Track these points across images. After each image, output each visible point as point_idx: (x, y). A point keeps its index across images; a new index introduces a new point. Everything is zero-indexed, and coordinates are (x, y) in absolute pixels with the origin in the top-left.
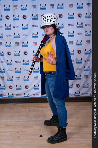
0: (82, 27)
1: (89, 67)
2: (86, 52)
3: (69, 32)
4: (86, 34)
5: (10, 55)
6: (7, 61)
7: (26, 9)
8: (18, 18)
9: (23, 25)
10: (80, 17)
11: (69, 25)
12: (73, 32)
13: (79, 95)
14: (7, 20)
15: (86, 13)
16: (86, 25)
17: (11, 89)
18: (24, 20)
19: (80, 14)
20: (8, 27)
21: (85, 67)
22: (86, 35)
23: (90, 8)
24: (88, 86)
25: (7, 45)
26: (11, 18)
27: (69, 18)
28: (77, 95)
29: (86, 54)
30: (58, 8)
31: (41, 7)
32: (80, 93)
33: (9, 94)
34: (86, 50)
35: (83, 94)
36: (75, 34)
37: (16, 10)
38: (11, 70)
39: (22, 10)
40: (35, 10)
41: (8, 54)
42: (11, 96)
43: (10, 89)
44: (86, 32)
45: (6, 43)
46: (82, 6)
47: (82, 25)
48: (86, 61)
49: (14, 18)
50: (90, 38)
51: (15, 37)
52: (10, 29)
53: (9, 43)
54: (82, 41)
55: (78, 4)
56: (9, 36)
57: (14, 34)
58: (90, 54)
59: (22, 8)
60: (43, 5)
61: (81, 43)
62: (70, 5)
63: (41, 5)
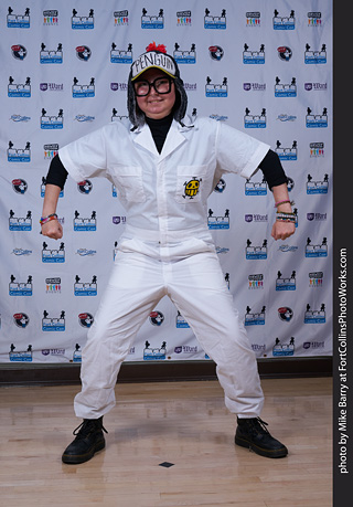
0: (294, 94)
1: (325, 241)
2: (311, 185)
3: (247, 111)
4: (310, 118)
5: (23, 192)
6: (12, 213)
7: (91, 26)
8: (59, 54)
9: (76, 81)
10: (287, 59)
11: (247, 87)
12: (264, 113)
13: (292, 352)
14: (18, 60)
15: (308, 47)
16: (309, 87)
17: (24, 326)
18: (83, 62)
19: (287, 49)
20: (21, 88)
21: (309, 241)
22: (310, 124)
23: (319, 28)
24: (322, 314)
25: (12, 152)
26: (33, 53)
27: (247, 61)
28: (284, 353)
29: (310, 191)
30: (208, 26)
31: (146, 19)
32: (292, 341)
33: (13, 347)
34: (310, 178)
35: (307, 345)
36: (270, 118)
37: (52, 28)
38: (26, 252)
39: (75, 26)
40: (123, 27)
41: (18, 189)
42: (22, 358)
43: (20, 329)
44: (309, 111)
45: (11, 145)
46: (291, 20)
47: (293, 88)
48: (311, 217)
49: (45, 54)
50: (326, 135)
51: (44, 126)
52: (28, 94)
53: (19, 145)
54: (295, 145)
55: (276, 13)
56: (25, 119)
57: (44, 112)
58: (325, 190)
59: (76, 20)
60: (153, 12)
61: (294, 151)
62: (249, 15)
63: (145, 12)
